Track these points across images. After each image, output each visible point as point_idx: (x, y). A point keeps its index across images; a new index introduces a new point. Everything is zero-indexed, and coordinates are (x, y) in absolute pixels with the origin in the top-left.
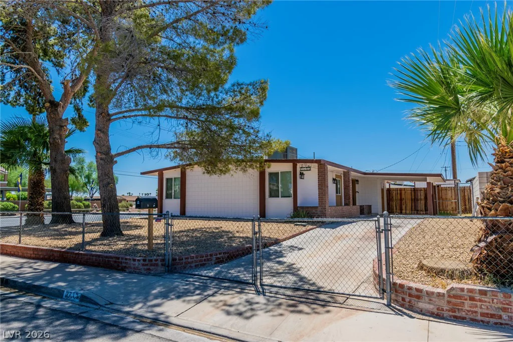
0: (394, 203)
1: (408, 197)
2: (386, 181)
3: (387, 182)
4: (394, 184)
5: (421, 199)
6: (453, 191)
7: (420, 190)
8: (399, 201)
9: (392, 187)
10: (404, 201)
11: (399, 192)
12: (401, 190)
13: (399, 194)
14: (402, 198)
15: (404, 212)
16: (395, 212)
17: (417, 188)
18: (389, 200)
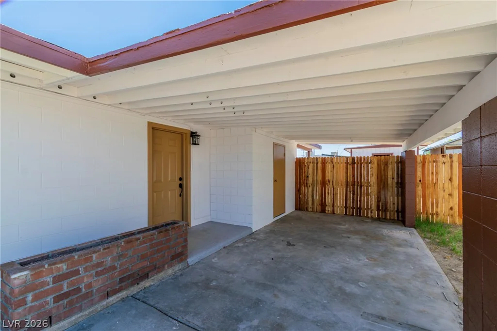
0: (310, 189)
1: (338, 176)
2: (295, 143)
8: (319, 188)
10: (330, 186)
11: (320, 165)
12: (324, 161)
13: (320, 171)
14: (327, 179)
15: (329, 209)
16: (310, 210)
17: (361, 158)
18: (300, 182)
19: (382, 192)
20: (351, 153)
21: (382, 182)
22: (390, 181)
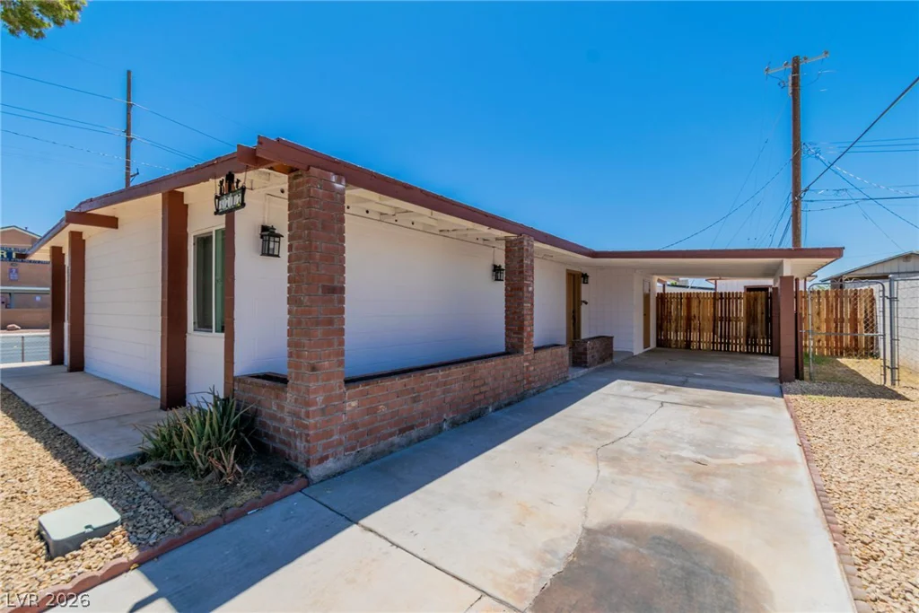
0: (673, 325)
1: (705, 311)
2: (656, 277)
3: (659, 281)
4: (673, 285)
5: (737, 319)
6: (823, 301)
7: (737, 298)
8: (684, 322)
9: (669, 290)
10: (697, 322)
11: (684, 300)
12: (689, 297)
13: (684, 307)
14: (693, 314)
15: (694, 346)
16: (674, 346)
17: (729, 293)
18: (662, 319)
19: (752, 326)
20: (716, 284)
21: (751, 317)
22: (759, 316)
